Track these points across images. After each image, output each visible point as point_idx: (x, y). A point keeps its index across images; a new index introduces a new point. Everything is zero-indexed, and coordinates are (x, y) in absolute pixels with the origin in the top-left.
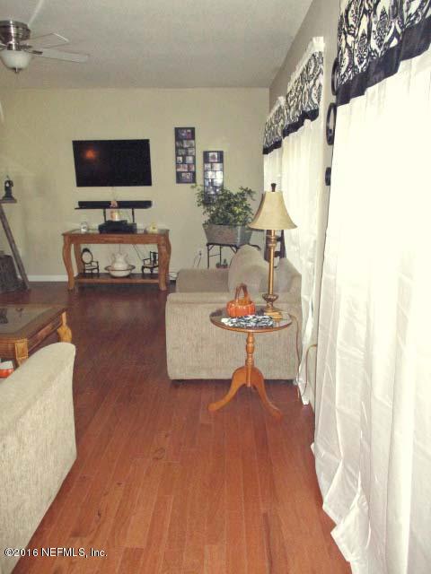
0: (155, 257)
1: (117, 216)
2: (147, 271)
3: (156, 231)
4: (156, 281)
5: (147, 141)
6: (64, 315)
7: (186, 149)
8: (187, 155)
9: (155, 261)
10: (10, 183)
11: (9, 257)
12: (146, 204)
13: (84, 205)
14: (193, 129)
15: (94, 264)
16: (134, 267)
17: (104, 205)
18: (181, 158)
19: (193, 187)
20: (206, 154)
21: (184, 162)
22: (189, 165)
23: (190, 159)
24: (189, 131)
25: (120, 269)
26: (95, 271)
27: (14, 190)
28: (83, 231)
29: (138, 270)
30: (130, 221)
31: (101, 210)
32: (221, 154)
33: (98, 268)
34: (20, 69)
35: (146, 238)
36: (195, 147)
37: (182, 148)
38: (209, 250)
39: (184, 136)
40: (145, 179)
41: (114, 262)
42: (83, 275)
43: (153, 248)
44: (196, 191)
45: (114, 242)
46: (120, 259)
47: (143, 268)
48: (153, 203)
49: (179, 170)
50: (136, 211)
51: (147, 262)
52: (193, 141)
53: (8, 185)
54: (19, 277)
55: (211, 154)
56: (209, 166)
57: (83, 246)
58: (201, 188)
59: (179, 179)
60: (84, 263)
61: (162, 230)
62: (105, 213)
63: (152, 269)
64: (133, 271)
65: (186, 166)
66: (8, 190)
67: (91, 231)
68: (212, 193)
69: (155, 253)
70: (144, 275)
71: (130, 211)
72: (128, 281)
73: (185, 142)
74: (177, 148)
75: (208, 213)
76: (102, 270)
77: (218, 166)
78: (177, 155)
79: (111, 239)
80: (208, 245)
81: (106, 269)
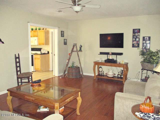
0: (122, 72)
1: (111, 57)
2: (119, 76)
3: (123, 63)
4: (122, 80)
5: (123, 33)
6: (79, 93)
7: (137, 36)
8: (137, 38)
9: (122, 73)
10: (81, 46)
11: (79, 67)
12: (121, 54)
13: (101, 53)
14: (139, 29)
15: (103, 72)
16: (115, 74)
17: (107, 54)
18: (134, 39)
19: (138, 49)
20: (144, 38)
21: (135, 40)
22: (137, 41)
23: (137, 39)
24: (138, 30)
25: (110, 74)
26: (103, 74)
27: (82, 48)
28: (100, 61)
29: (116, 75)
30: (115, 59)
31: (106, 55)
32: (149, 38)
33: (103, 73)
34: (78, 12)
35: (120, 65)
36: (140, 35)
37: (135, 36)
38: (142, 71)
39: (136, 32)
40: (121, 46)
41: (109, 72)
42: (99, 75)
43: (122, 69)
44: (139, 50)
45: (109, 66)
46: (111, 71)
47: (118, 75)
48: (124, 54)
49: (133, 43)
50: (118, 56)
51: (120, 73)
52: (139, 34)
53: (80, 47)
54: (81, 73)
55: (145, 38)
56: (145, 42)
57: (100, 66)
58: (141, 49)
59: (133, 46)
60: (100, 71)
61: (126, 63)
62: (108, 56)
63: (121, 76)
64: (115, 76)
65: (136, 42)
66: (80, 48)
67: (102, 61)
68: (145, 51)
69: (122, 70)
70: (118, 78)
71: (116, 56)
72: (112, 79)
73: (136, 34)
74: (133, 36)
75: (143, 58)
76: (105, 74)
77: (148, 42)
78: (133, 38)
79: (108, 65)
80: (142, 69)
81: (106, 74)
